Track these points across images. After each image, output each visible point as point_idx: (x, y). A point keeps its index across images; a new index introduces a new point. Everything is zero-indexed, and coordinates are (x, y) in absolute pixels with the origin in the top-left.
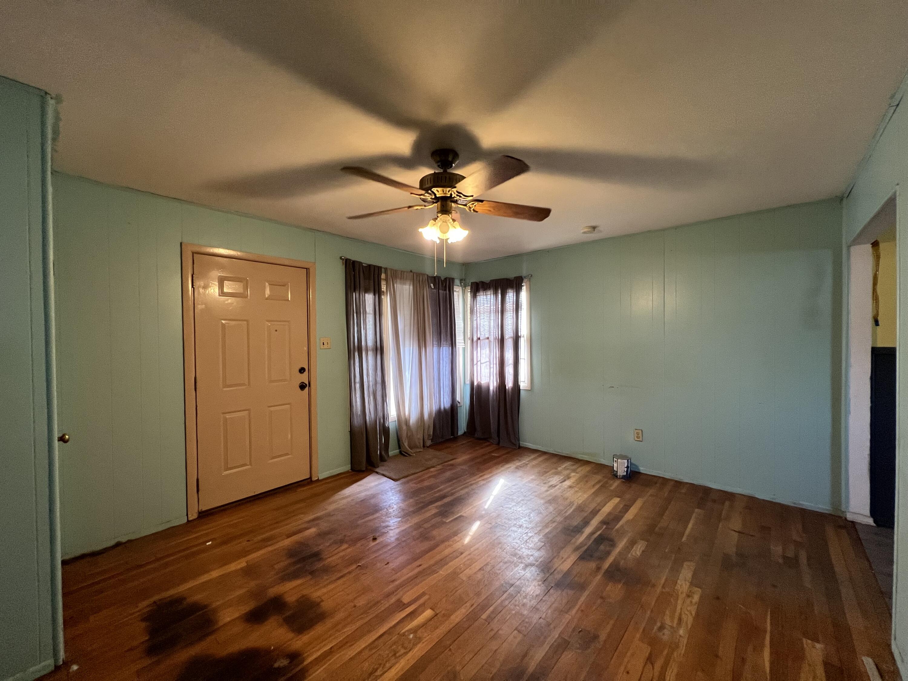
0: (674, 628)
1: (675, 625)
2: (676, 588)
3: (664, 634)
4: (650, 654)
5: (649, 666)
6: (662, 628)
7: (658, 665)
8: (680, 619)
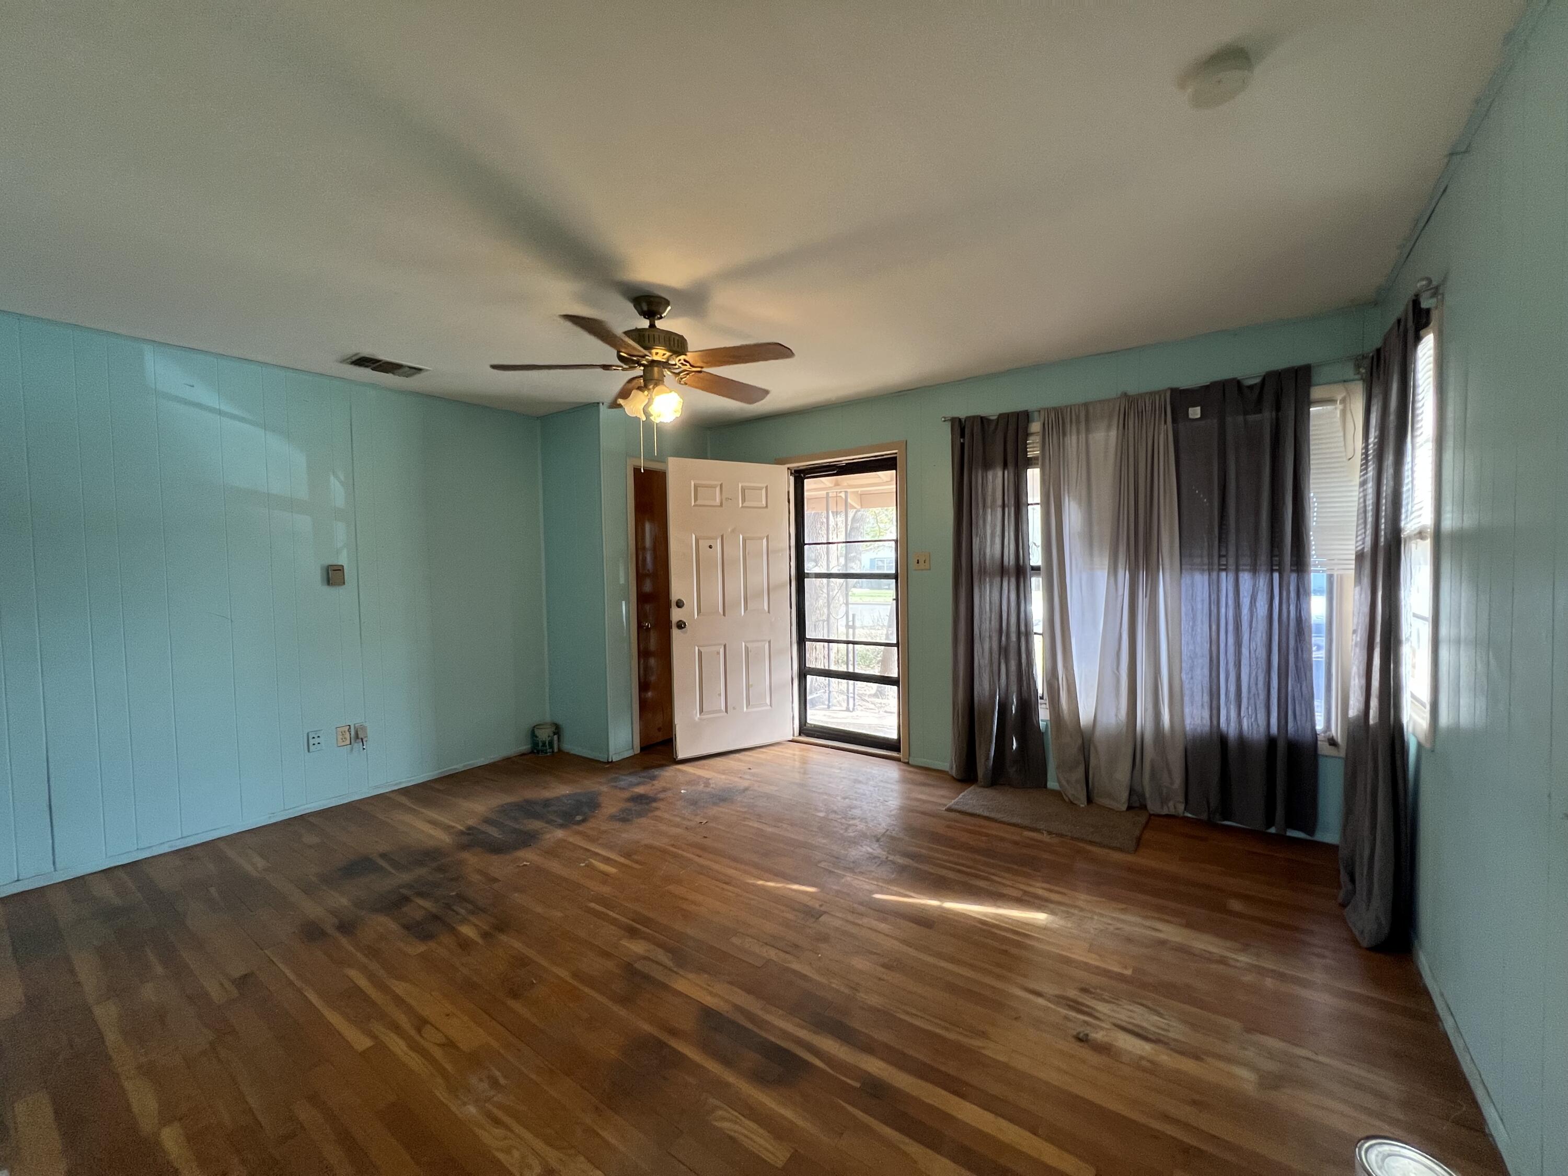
0: (485, 1102)
1: (489, 1106)
2: (582, 1158)
3: (481, 1080)
4: (457, 1048)
5: (444, 1040)
6: (494, 1083)
7: (438, 1053)
8: (497, 1122)
